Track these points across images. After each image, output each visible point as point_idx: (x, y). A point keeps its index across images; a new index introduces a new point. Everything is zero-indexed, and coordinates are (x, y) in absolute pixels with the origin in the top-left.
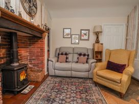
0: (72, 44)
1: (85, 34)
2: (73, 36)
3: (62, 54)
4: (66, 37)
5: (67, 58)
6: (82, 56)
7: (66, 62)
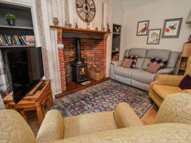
0: (147, 43)
1: (172, 28)
2: (151, 32)
3: (129, 58)
4: (140, 33)
5: (133, 63)
6: (155, 63)
7: (131, 67)
